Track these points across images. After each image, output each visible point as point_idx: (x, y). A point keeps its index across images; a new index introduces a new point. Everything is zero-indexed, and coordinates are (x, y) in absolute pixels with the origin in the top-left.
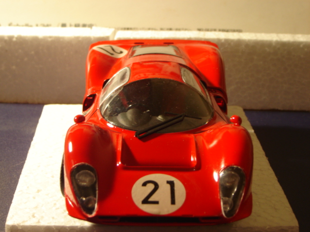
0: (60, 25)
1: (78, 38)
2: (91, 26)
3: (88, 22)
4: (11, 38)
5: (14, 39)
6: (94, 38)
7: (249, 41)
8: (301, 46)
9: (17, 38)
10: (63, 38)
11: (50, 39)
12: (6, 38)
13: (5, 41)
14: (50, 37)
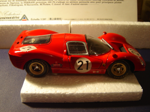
0: (49, 19)
1: (57, 25)
2: (60, 19)
3: (59, 17)
4: (33, 26)
5: (34, 26)
6: (63, 25)
7: (119, 25)
8: (138, 26)
9: (35, 26)
10: (52, 25)
11: (47, 26)
12: (31, 26)
13: (31, 27)
14: (47, 25)
